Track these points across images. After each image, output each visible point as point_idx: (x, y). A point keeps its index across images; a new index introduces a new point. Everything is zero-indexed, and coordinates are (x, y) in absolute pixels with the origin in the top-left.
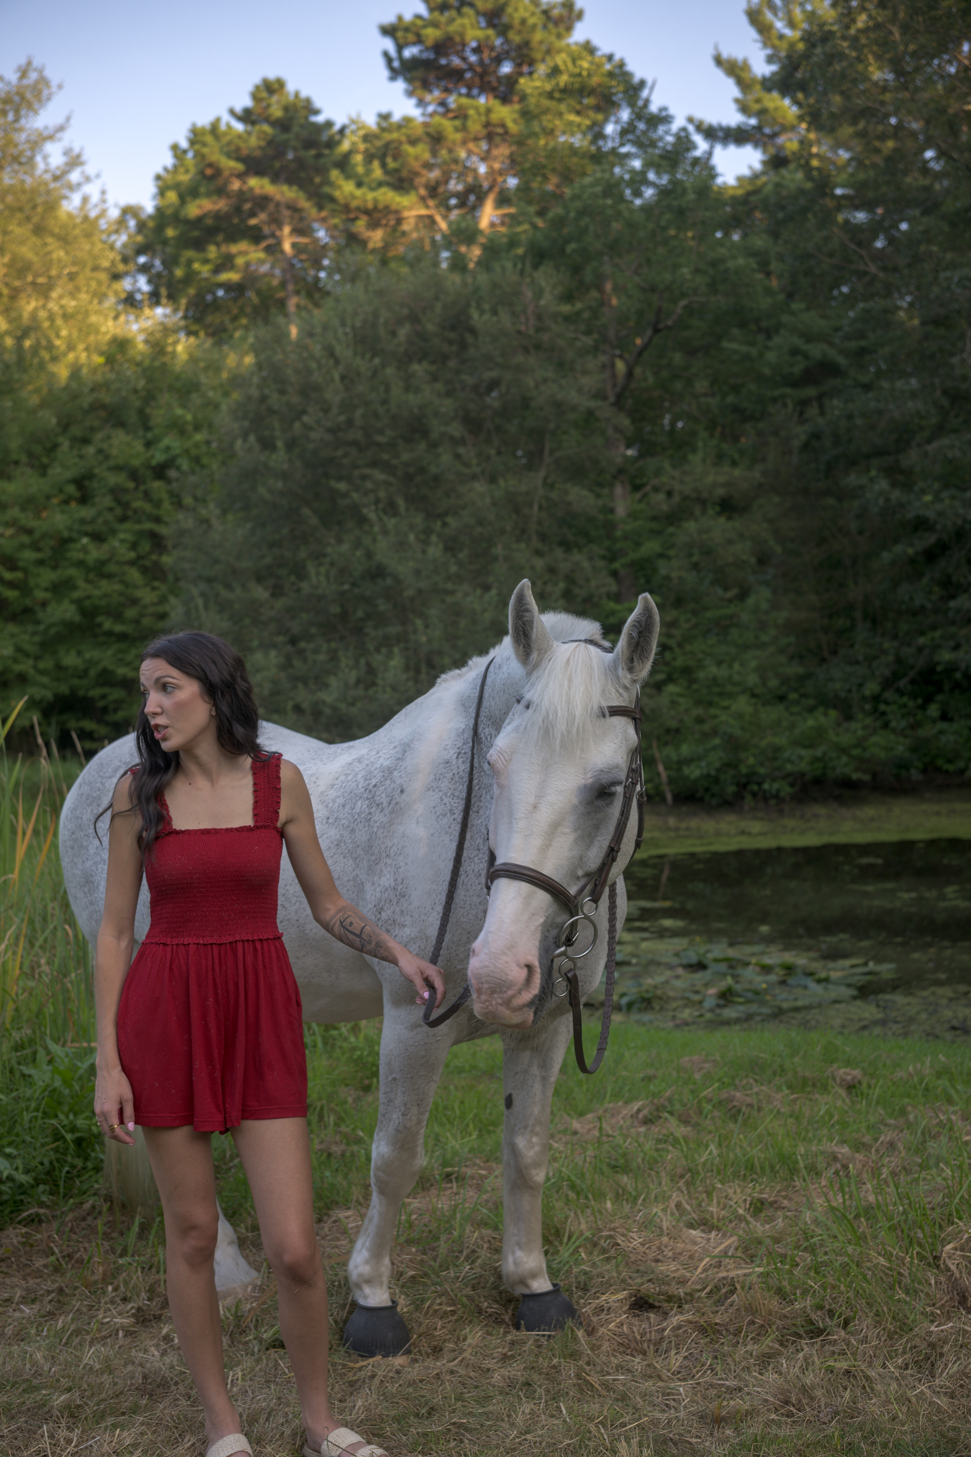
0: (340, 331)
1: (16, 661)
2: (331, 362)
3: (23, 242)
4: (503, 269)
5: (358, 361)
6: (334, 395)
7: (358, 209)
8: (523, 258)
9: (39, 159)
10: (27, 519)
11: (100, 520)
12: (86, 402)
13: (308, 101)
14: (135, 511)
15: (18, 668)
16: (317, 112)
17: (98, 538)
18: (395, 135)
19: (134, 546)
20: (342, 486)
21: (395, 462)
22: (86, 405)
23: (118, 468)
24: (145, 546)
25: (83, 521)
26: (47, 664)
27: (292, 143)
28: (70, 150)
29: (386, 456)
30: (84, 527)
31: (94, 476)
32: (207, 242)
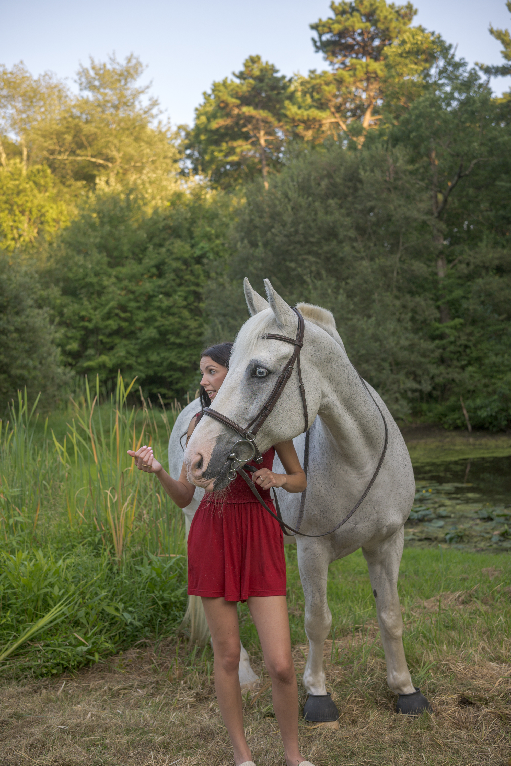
0: (291, 184)
1: (127, 358)
2: (286, 200)
3: (129, 146)
4: (377, 148)
5: (300, 199)
6: (288, 218)
7: (299, 120)
8: (387, 142)
9: (137, 103)
10: (132, 286)
11: (169, 286)
12: (161, 225)
13: (273, 66)
14: (186, 281)
15: (128, 362)
16: (277, 71)
17: (167, 295)
18: (318, 81)
19: (186, 298)
20: (293, 265)
21: (320, 251)
22: (161, 227)
23: (177, 259)
24: (191, 299)
25: (160, 287)
26: (142, 360)
27: (265, 88)
28: (152, 98)
29: (315, 249)
30: (161, 290)
31: (165, 263)
32: (221, 141)
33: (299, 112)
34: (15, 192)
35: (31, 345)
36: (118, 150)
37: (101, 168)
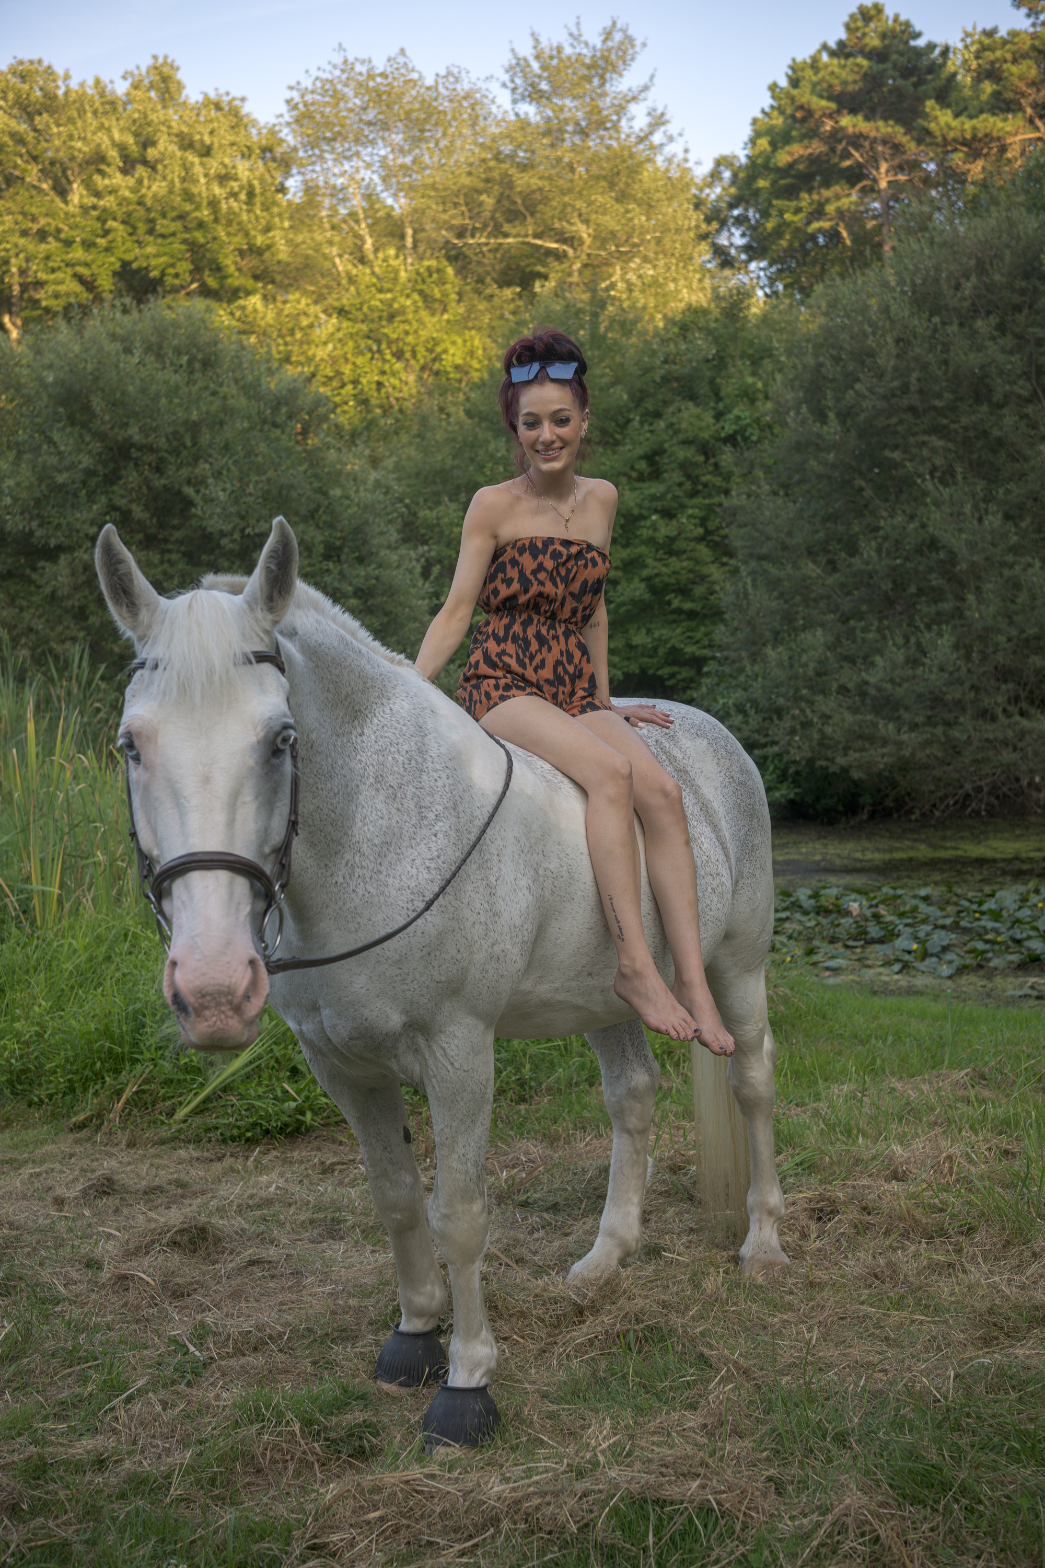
0: (899, 289)
2: (887, 324)
3: (606, 211)
5: (915, 321)
7: (955, 140)
9: (623, 123)
11: (669, 496)
12: (659, 374)
13: (907, 24)
14: (705, 485)
16: (918, 35)
17: (668, 514)
18: (998, 54)
19: (702, 522)
20: (896, 455)
21: (954, 427)
22: (658, 380)
23: (687, 442)
25: (653, 498)
27: (890, 72)
28: (654, 110)
29: (945, 421)
30: (654, 504)
31: (665, 451)
32: (800, 190)
33: (955, 123)
34: (385, 314)
35: (386, 620)
36: (587, 222)
37: (550, 259)
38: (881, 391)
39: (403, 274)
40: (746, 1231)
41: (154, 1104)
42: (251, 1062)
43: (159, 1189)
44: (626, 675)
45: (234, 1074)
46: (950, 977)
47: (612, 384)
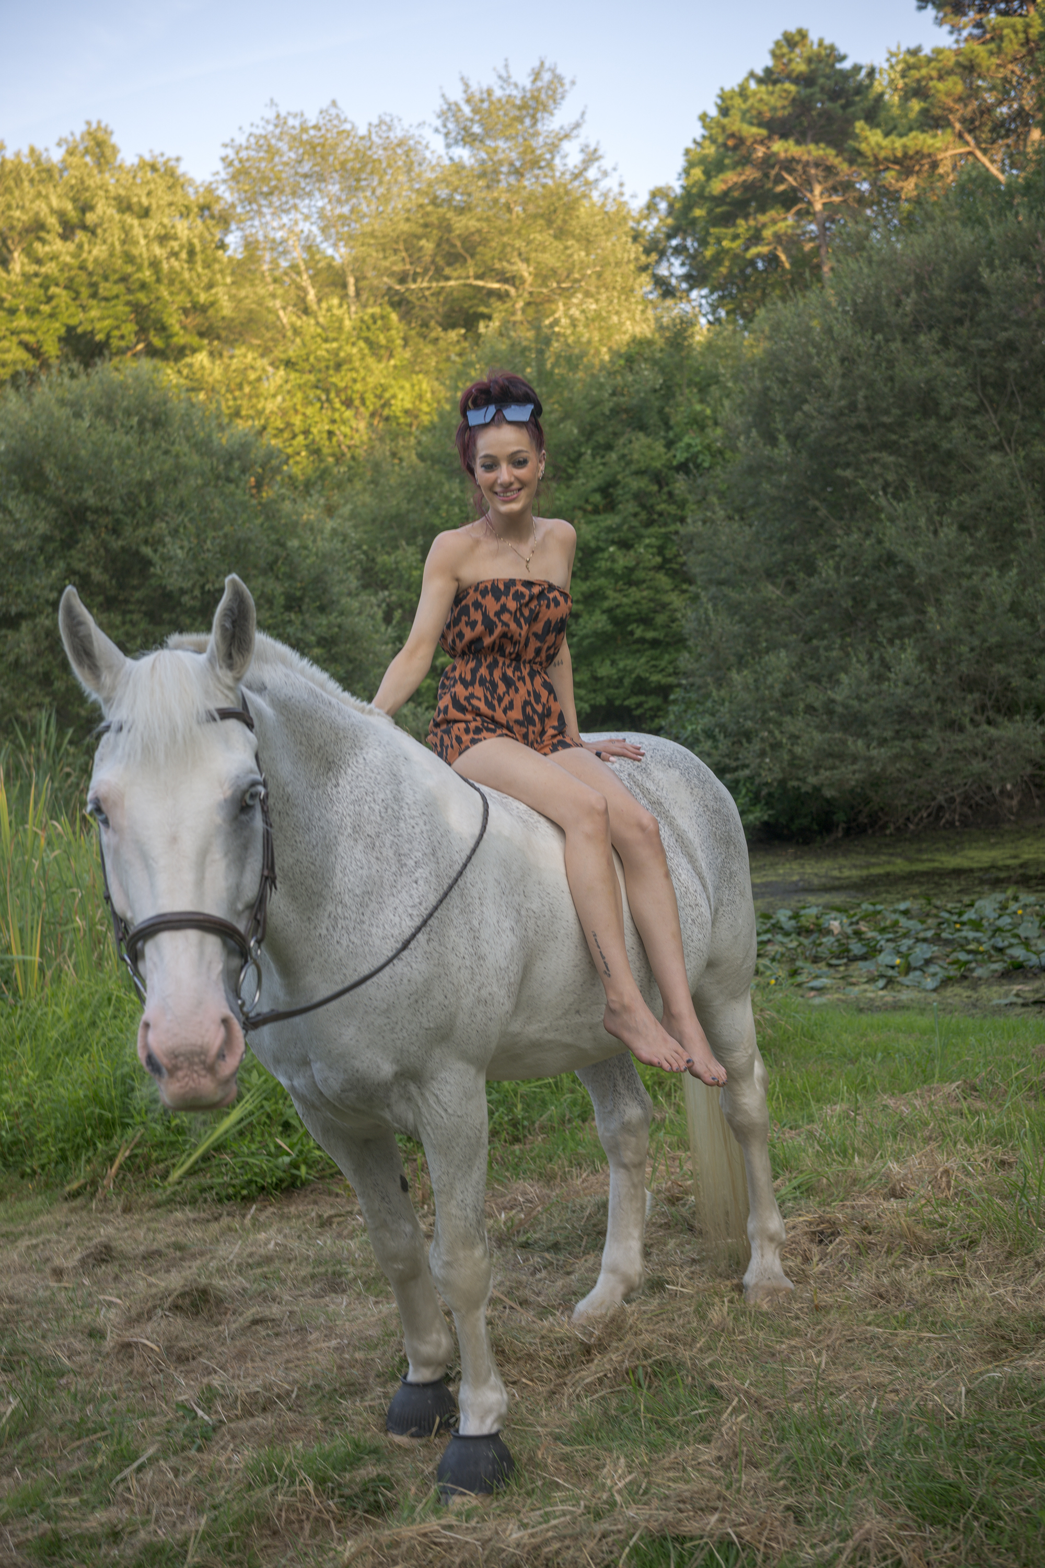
0: (840, 310)
2: (831, 345)
3: (545, 249)
5: (859, 340)
7: (886, 159)
9: (557, 161)
11: (625, 527)
12: (607, 407)
13: (832, 48)
14: (661, 514)
16: (843, 58)
17: (625, 545)
18: (924, 72)
19: (660, 550)
20: (848, 473)
21: (903, 442)
22: (607, 411)
23: (639, 473)
25: (610, 530)
27: (818, 96)
28: (587, 146)
29: (894, 437)
30: (611, 536)
31: (618, 483)
32: (736, 217)
33: (885, 142)
34: (332, 364)
35: (350, 667)
36: (527, 260)
37: (493, 300)
38: (829, 410)
39: (347, 324)
40: (748, 1257)
41: (147, 1167)
42: (242, 1120)
43: (159, 1253)
44: (593, 707)
45: (226, 1132)
46: (935, 990)
47: (562, 420)
